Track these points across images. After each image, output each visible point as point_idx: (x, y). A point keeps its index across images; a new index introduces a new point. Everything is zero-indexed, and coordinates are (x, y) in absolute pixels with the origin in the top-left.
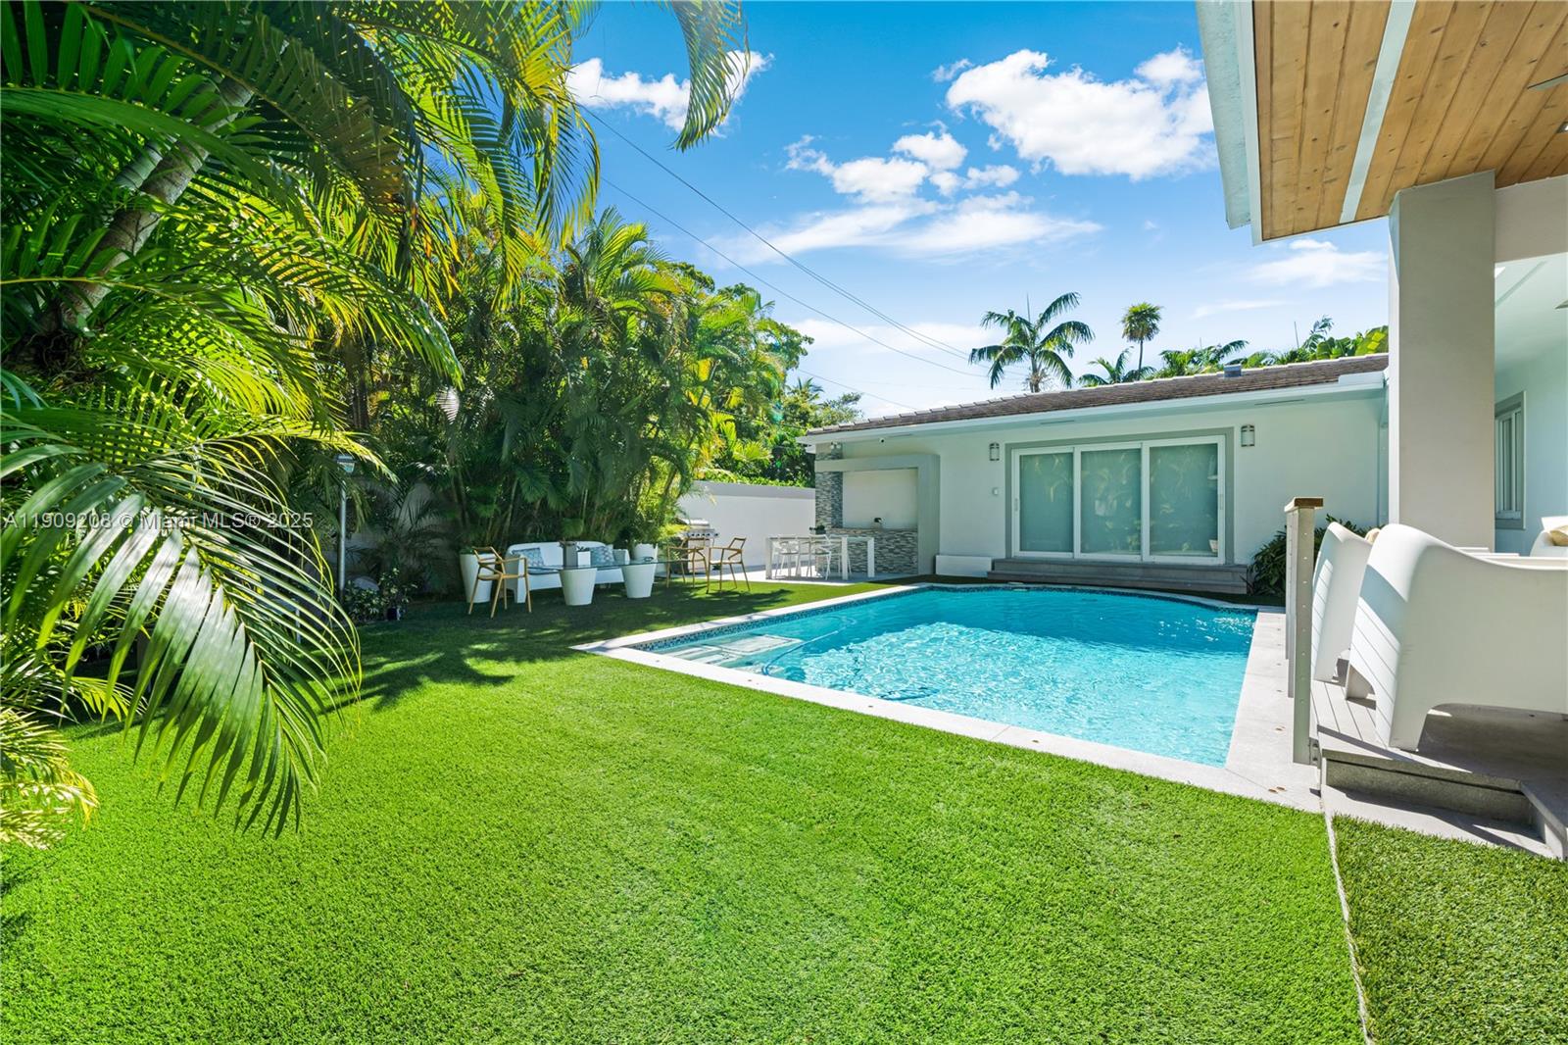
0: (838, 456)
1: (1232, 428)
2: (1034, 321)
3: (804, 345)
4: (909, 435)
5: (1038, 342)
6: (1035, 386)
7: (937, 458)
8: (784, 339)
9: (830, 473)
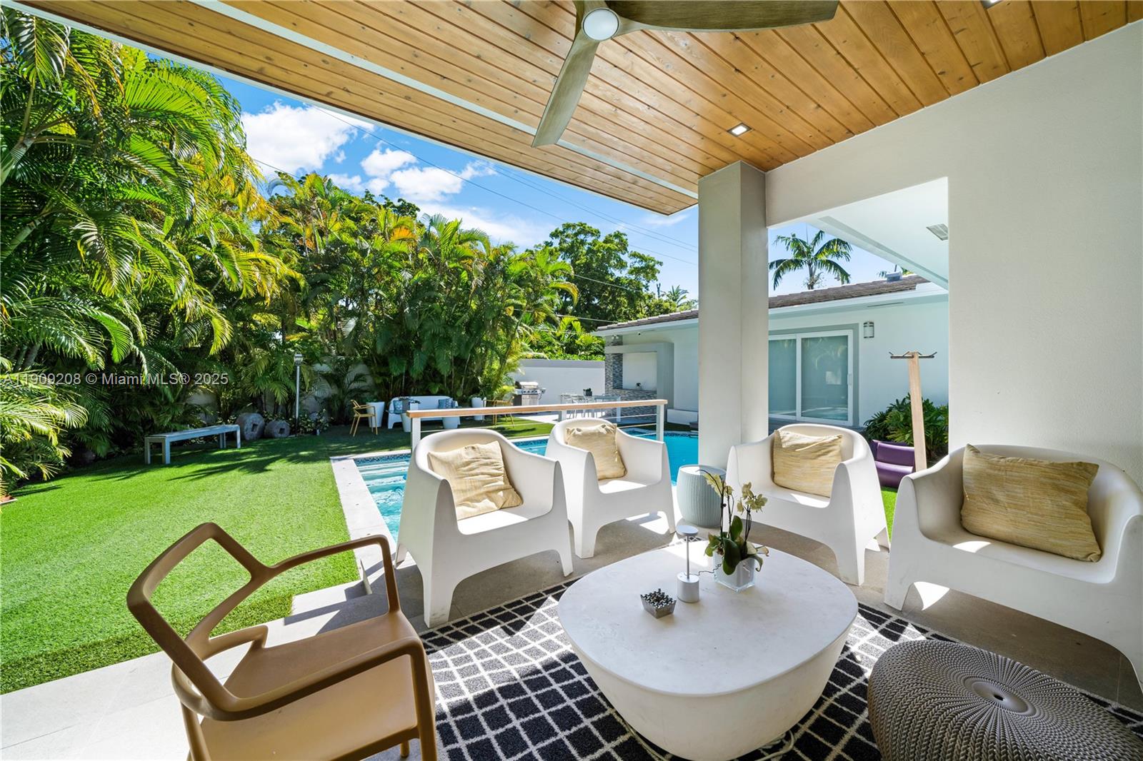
0: (618, 343)
1: (858, 324)
2: (810, 241)
3: (657, 267)
4: (653, 330)
5: (813, 254)
6: (811, 286)
7: (672, 345)
8: (643, 264)
9: (612, 354)
